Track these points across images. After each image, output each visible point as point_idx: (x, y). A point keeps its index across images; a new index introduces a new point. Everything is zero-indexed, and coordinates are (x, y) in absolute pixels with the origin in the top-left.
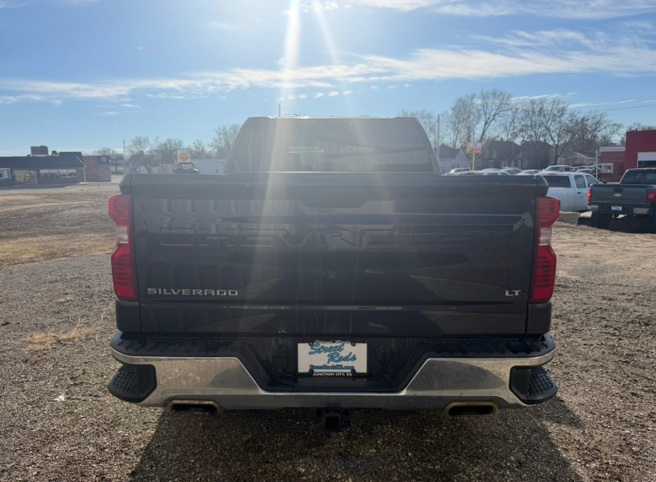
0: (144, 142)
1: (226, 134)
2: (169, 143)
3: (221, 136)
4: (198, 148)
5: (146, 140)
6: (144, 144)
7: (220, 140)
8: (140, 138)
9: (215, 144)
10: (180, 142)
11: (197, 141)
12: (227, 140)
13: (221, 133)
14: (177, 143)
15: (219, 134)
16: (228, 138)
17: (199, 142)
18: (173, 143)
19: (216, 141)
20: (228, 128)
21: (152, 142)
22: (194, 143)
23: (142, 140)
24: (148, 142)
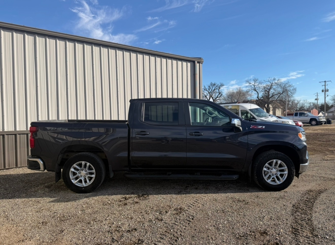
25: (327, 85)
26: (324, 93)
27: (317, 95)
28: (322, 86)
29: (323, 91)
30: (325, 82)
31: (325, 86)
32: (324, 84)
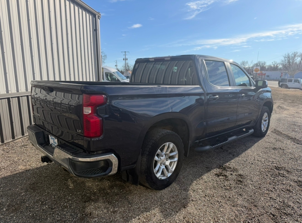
0: (246, 63)
1: (289, 57)
2: (259, 63)
3: (286, 58)
4: (274, 65)
5: (247, 62)
6: (246, 64)
7: (285, 61)
8: (244, 62)
9: (282, 63)
10: (265, 62)
11: (274, 61)
12: (289, 60)
13: (286, 57)
14: (263, 63)
15: (285, 57)
16: (289, 59)
17: (275, 62)
18: (261, 63)
19: (282, 61)
20: (290, 54)
21: (249, 63)
22: (273, 63)
23: (245, 62)
24: (248, 63)
25: (127, 55)
26: (124, 61)
27: (116, 62)
28: (124, 55)
29: (124, 59)
30: (125, 52)
31: (125, 55)
32: (124, 53)
